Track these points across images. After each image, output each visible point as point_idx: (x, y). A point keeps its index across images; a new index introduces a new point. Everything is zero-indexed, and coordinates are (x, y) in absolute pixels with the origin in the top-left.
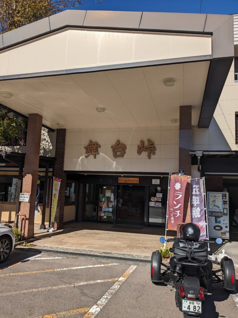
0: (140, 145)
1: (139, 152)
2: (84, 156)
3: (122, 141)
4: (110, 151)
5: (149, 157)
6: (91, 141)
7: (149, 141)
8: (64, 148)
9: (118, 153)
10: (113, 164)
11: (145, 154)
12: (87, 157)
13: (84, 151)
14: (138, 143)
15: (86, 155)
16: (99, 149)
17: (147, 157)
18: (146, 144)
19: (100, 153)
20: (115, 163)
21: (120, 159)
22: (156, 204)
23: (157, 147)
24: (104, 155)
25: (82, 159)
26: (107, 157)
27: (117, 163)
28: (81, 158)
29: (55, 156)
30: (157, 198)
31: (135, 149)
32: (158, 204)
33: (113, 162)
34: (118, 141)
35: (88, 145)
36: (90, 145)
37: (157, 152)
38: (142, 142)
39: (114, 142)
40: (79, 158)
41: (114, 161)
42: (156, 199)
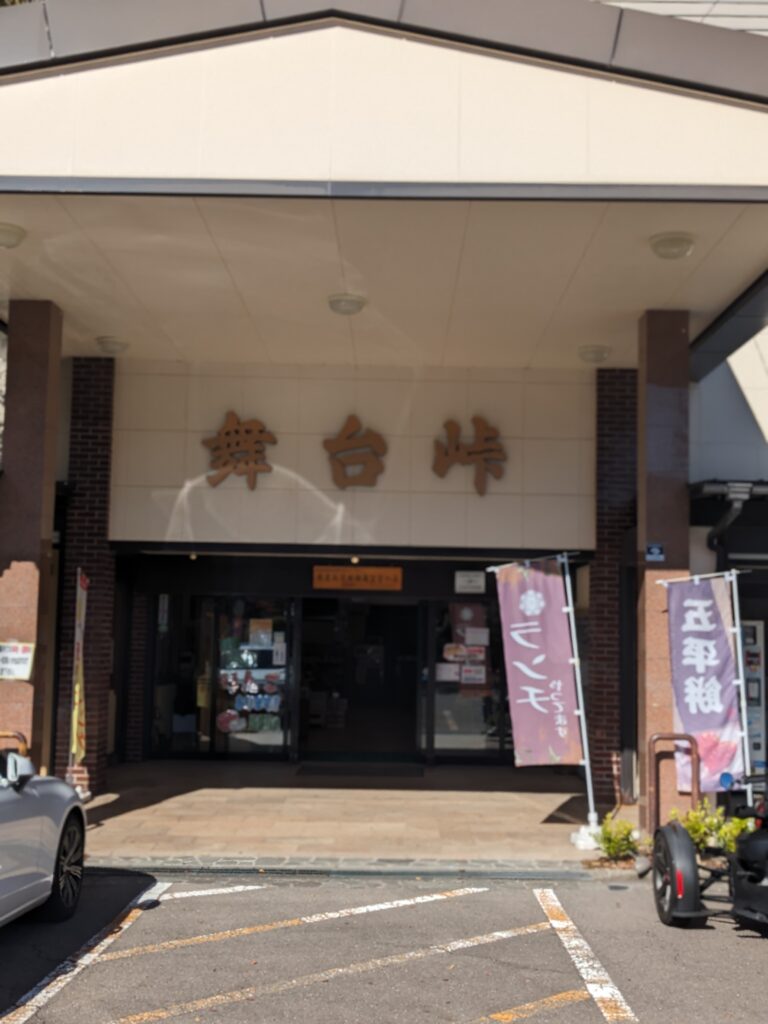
0: (444, 441)
1: (441, 468)
2: (201, 480)
3: (370, 419)
4: (320, 461)
5: (481, 488)
6: (231, 416)
7: (479, 422)
8: (106, 443)
9: (353, 470)
10: (334, 512)
11: (462, 476)
12: (214, 483)
13: (203, 456)
14: (434, 429)
15: (213, 473)
16: (270, 451)
17: (471, 487)
18: (468, 433)
19: (276, 468)
20: (341, 509)
21: (361, 494)
22: (467, 671)
23: (512, 446)
24: (292, 475)
25: (195, 490)
26: (308, 485)
27: (351, 511)
28: (189, 485)
29: (71, 475)
30: (467, 646)
31: (425, 455)
32: (470, 671)
33: (331, 505)
34: (353, 421)
35: (219, 434)
36: (228, 434)
37: (513, 468)
38: (452, 427)
39: (334, 425)
40: (180, 486)
41: (336, 500)
42: (463, 651)
